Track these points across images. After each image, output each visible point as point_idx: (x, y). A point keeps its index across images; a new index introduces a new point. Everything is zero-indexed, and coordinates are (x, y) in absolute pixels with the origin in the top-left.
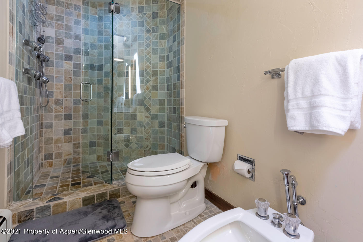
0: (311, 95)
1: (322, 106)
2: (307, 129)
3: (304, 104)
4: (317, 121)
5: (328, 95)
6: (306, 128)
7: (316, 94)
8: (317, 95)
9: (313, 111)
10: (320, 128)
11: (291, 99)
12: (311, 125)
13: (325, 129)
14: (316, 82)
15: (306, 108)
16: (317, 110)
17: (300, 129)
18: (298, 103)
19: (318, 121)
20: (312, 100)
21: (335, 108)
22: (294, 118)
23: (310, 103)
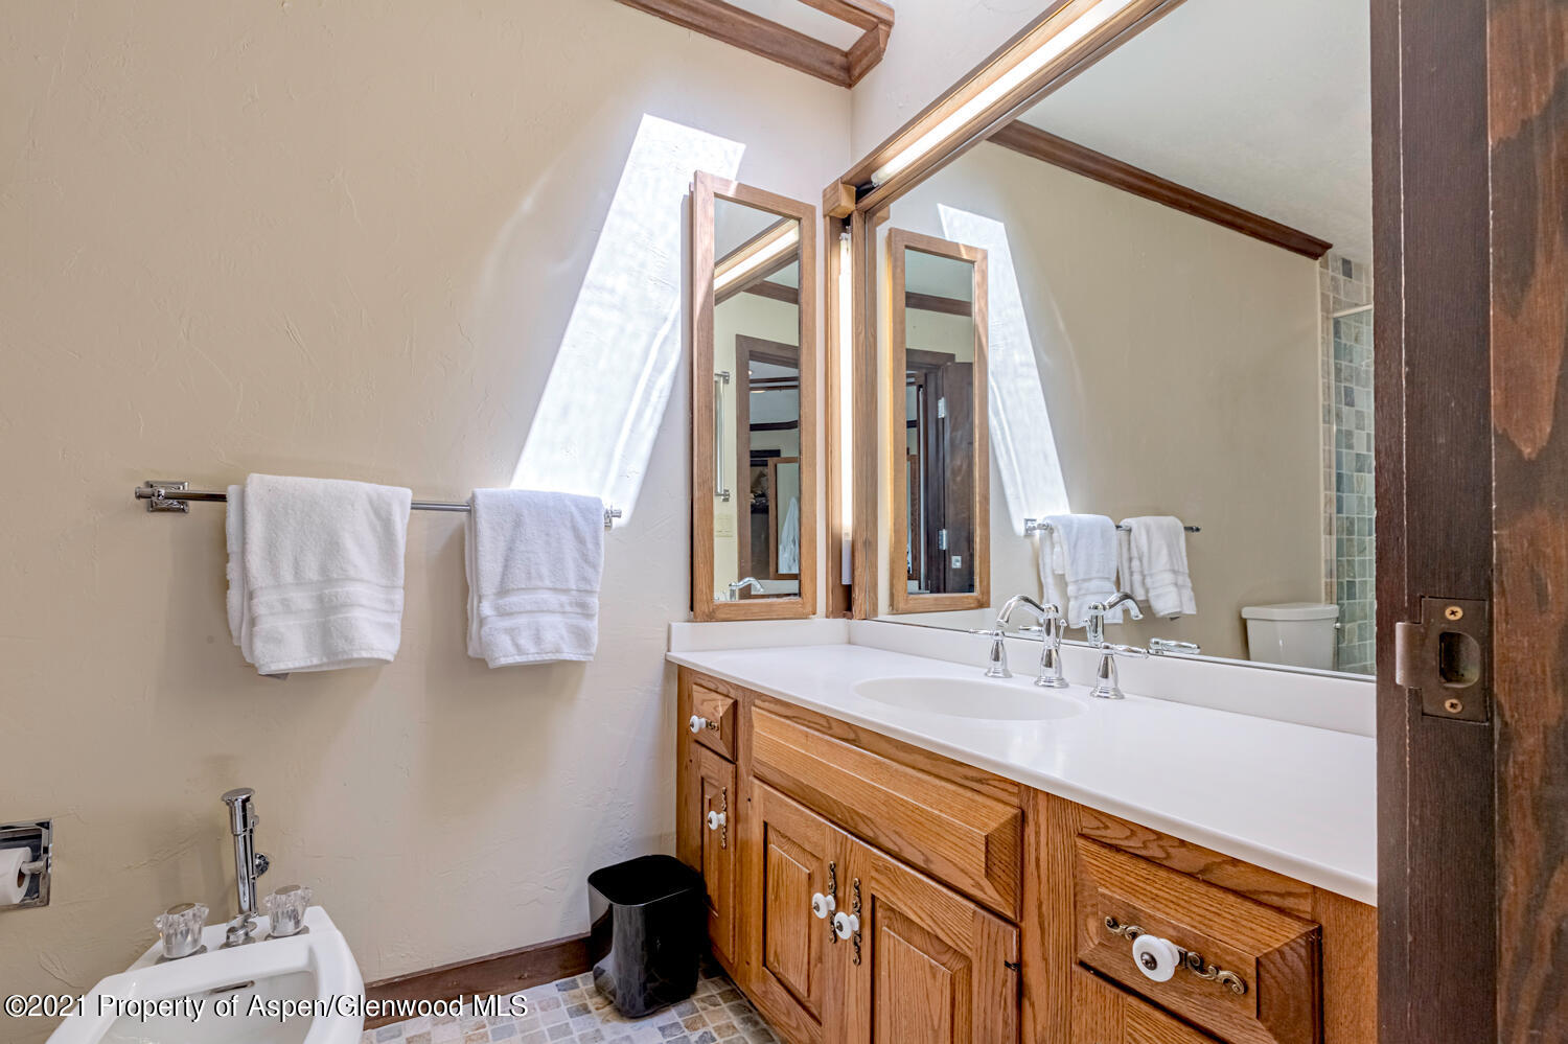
0: (321, 579)
1: (352, 605)
2: (315, 661)
3: (302, 600)
4: (346, 640)
5: (361, 580)
6: (311, 661)
7: (335, 576)
8: (337, 580)
9: (332, 618)
10: (355, 656)
11: (261, 588)
12: (328, 649)
13: (365, 655)
14: (332, 549)
15: (308, 610)
16: (341, 616)
17: (297, 665)
18: (285, 599)
19: (349, 640)
20: (327, 591)
21: (374, 609)
22: (276, 639)
23: (320, 599)
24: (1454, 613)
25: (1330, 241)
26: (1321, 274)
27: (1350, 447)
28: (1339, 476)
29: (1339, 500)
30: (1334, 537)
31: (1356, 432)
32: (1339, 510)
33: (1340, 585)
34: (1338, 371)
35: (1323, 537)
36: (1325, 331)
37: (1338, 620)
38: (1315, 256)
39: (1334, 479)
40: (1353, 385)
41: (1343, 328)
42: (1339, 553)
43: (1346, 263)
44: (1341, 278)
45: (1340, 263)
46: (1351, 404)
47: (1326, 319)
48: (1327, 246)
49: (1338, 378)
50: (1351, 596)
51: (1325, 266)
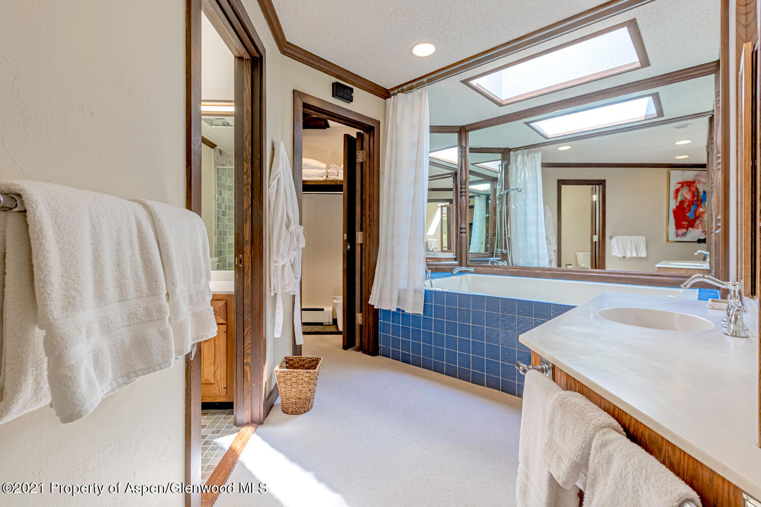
24: (241, 256)
25: (216, 144)
26: (214, 154)
27: (221, 208)
28: (218, 217)
29: (218, 225)
30: (217, 236)
31: (222, 204)
32: (218, 228)
33: (218, 251)
34: (218, 184)
35: (214, 236)
36: (215, 171)
37: (218, 262)
38: (213, 148)
39: (217, 218)
40: (222, 189)
41: (219, 170)
42: (218, 242)
43: (220, 151)
44: (219, 155)
45: (219, 151)
46: (221, 195)
47: (215, 167)
48: (216, 146)
49: (218, 187)
50: (221, 255)
51: (215, 151)
